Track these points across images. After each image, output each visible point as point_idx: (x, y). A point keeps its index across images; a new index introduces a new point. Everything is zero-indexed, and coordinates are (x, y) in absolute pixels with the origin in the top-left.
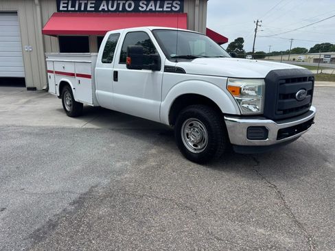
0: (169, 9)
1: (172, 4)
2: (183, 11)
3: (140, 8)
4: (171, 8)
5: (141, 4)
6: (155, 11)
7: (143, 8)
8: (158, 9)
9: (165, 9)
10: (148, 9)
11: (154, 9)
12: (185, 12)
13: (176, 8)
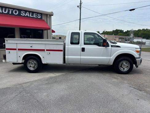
0: (36, 17)
1: (37, 15)
2: (42, 19)
3: (21, 14)
4: (37, 16)
5: (22, 12)
6: (30, 17)
7: (23, 14)
8: (31, 16)
9: (34, 17)
10: (26, 15)
11: (29, 16)
12: (43, 19)
13: (39, 17)
